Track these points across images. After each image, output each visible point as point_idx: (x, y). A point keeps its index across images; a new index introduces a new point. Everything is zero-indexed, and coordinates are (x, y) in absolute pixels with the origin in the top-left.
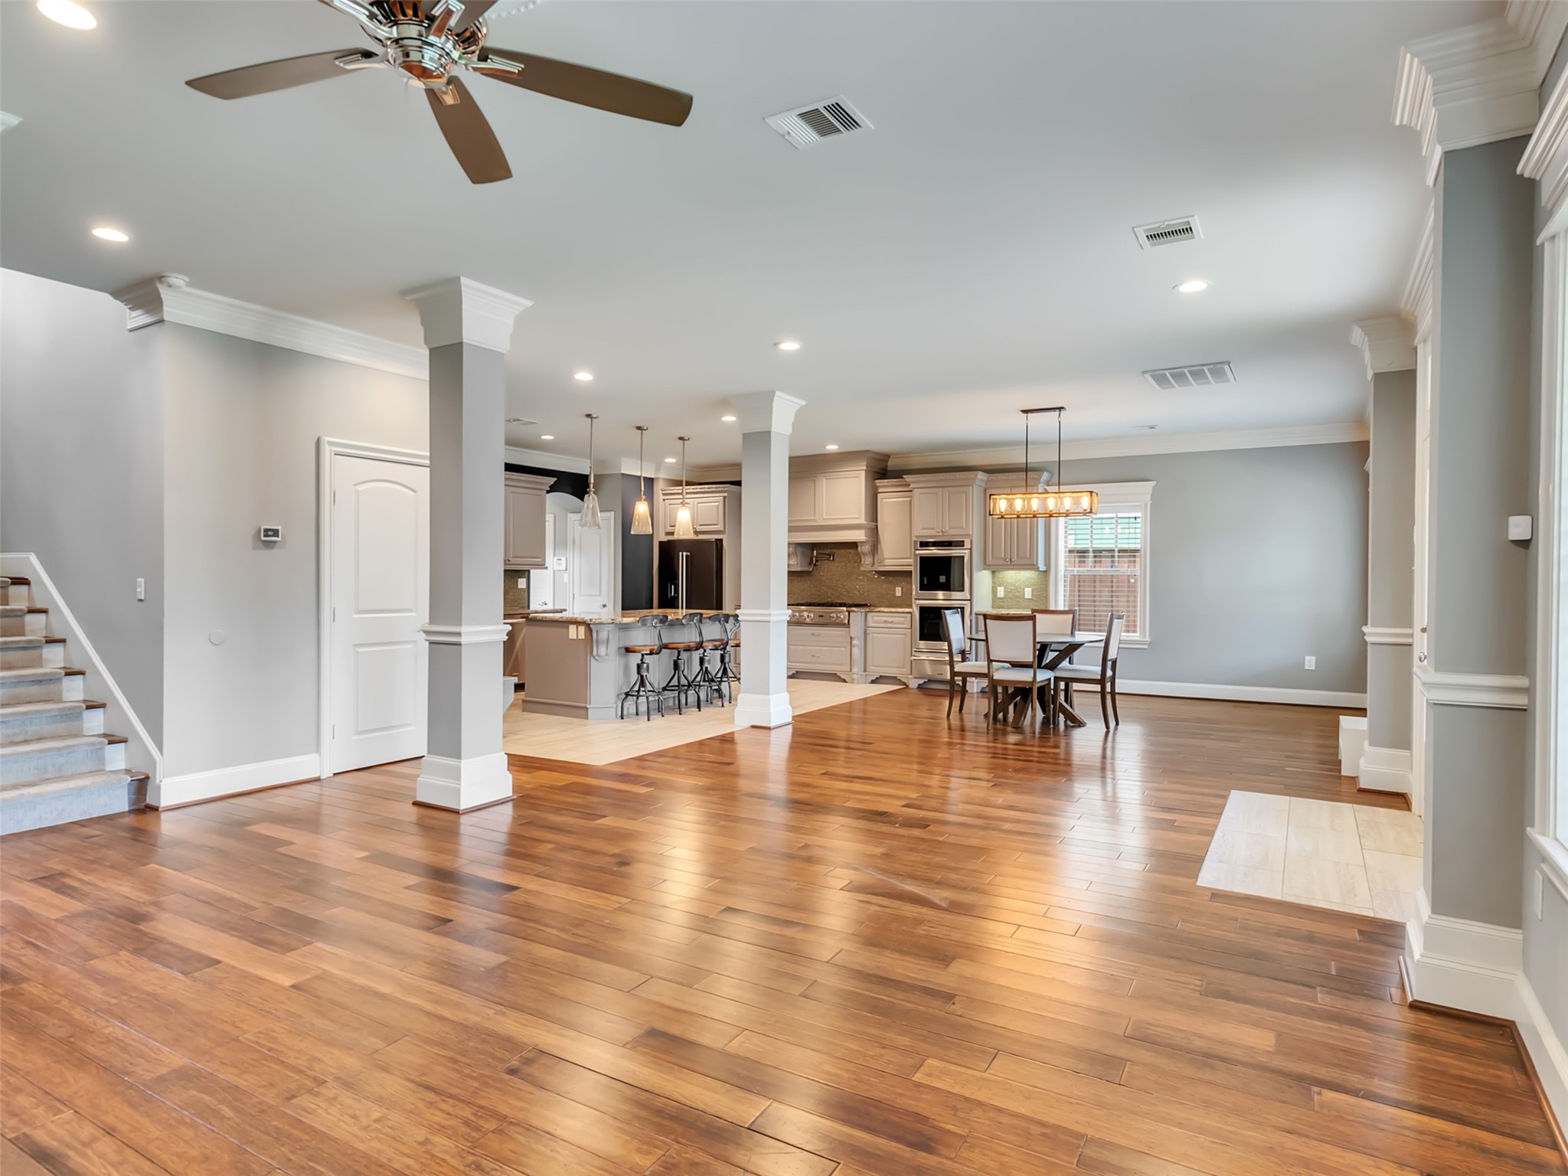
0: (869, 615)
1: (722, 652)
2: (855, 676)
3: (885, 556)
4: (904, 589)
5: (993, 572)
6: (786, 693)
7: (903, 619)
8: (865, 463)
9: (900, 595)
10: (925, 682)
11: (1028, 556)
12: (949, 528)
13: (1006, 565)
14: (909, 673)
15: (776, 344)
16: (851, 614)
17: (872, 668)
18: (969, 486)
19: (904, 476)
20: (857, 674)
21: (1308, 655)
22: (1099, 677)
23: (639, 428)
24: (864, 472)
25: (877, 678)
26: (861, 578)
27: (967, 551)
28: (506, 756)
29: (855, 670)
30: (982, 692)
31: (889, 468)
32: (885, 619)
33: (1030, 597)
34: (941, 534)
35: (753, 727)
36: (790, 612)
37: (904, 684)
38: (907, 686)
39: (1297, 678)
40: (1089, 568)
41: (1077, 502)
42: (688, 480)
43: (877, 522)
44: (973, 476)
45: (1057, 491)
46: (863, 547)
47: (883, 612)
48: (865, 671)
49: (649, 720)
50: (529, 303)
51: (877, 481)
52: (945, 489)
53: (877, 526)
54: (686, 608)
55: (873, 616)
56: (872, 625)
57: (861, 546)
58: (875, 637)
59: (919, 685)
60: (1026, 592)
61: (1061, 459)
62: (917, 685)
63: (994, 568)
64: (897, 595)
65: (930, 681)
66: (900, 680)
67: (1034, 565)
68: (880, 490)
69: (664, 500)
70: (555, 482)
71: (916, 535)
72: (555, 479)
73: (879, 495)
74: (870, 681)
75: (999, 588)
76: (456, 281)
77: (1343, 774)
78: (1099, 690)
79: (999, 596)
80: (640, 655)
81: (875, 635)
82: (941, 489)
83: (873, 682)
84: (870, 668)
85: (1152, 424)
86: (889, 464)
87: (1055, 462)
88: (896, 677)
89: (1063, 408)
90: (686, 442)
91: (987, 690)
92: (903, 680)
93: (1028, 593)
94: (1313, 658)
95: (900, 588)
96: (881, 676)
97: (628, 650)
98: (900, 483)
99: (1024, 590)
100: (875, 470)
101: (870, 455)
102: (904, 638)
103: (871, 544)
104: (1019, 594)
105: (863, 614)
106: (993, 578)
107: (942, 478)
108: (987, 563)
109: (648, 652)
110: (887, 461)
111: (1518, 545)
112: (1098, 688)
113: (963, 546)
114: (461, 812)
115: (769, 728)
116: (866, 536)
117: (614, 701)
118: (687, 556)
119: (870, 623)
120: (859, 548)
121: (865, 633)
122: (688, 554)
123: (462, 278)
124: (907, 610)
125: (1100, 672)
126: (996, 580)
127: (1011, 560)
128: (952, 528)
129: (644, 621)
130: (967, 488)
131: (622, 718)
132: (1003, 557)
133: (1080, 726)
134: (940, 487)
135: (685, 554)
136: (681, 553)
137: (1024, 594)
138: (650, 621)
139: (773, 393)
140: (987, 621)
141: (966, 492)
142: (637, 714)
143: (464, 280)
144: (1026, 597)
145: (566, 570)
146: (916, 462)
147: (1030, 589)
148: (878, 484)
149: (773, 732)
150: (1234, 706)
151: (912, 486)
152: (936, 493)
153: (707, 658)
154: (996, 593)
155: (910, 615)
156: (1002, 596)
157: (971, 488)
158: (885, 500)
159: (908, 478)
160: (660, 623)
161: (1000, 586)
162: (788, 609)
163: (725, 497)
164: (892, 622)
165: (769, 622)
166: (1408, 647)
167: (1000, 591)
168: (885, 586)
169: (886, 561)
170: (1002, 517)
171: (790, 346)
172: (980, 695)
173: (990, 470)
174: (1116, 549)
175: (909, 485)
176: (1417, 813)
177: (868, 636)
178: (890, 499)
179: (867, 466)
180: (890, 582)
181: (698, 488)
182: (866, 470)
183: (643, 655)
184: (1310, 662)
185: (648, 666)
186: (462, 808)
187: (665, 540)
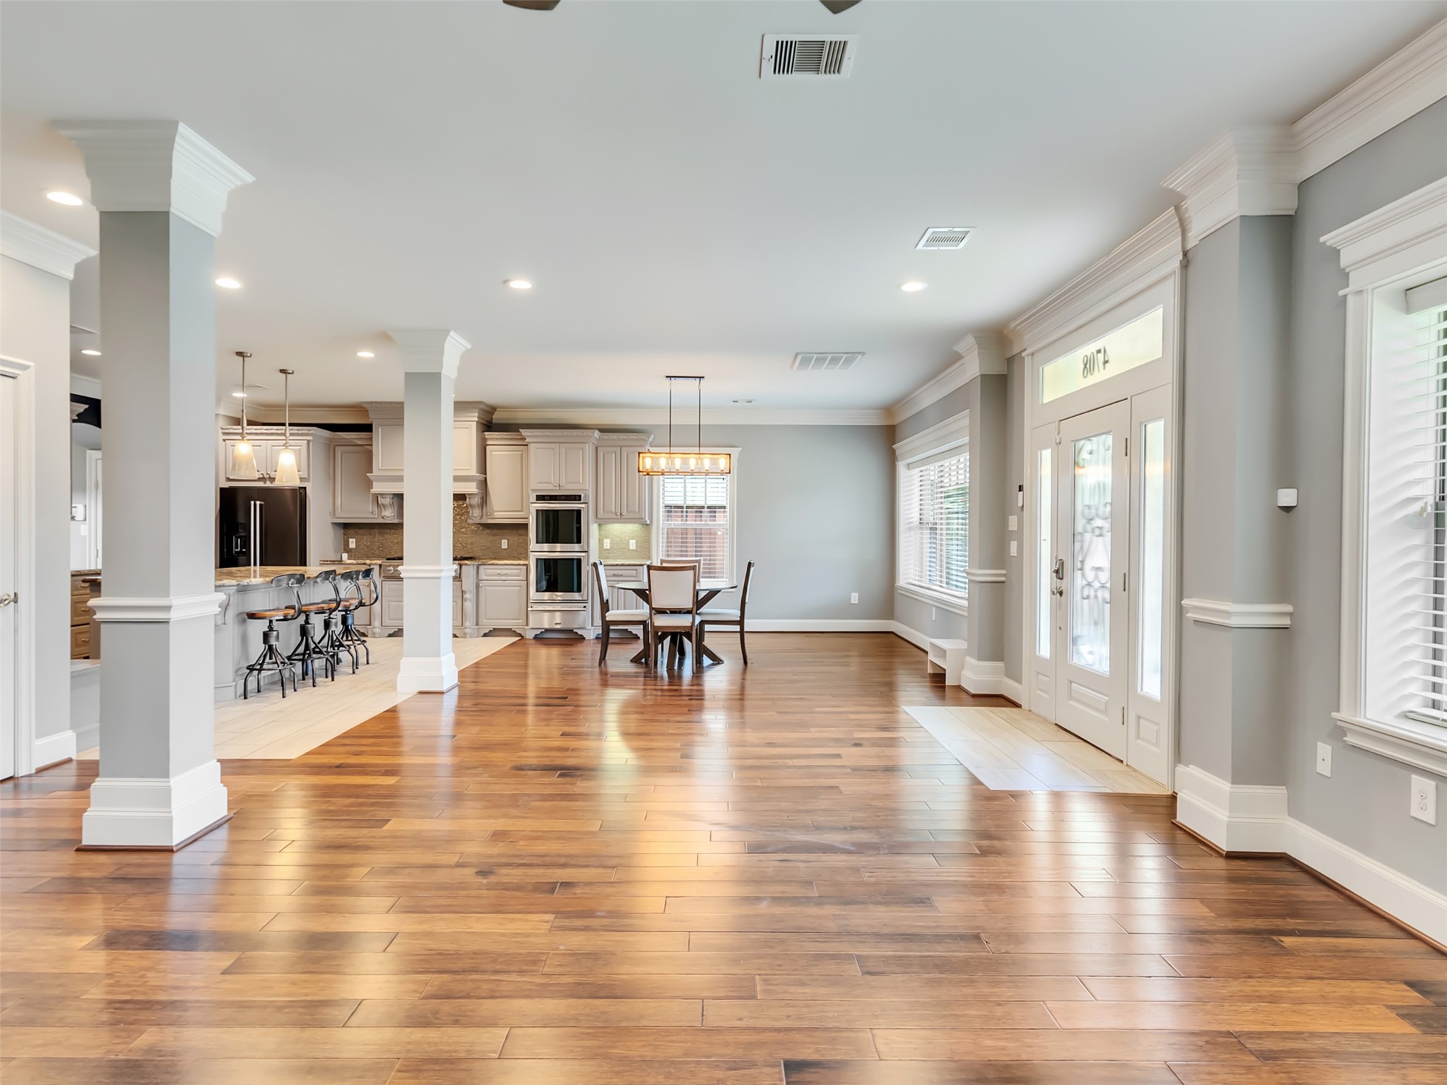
0: (482, 568)
1: (344, 613)
2: (468, 631)
3: (495, 509)
4: (511, 542)
5: (600, 525)
6: (452, 654)
7: (518, 571)
8: (477, 415)
9: (506, 547)
10: (542, 632)
11: (637, 510)
12: (566, 483)
13: (616, 519)
14: (525, 624)
15: (506, 282)
16: (463, 567)
17: (485, 621)
18: (585, 443)
19: (520, 430)
20: (470, 628)
21: (854, 592)
22: (739, 619)
23: (240, 354)
24: (475, 423)
25: (490, 631)
26: (463, 530)
27: (583, 506)
28: (219, 764)
29: (467, 624)
30: (597, 638)
31: (494, 421)
32: (499, 572)
33: (634, 548)
34: (558, 488)
35: (421, 693)
36: (456, 567)
37: (520, 635)
38: (523, 637)
39: (846, 611)
40: (677, 522)
41: (714, 462)
42: (250, 419)
43: (485, 474)
44: (590, 434)
45: (698, 452)
46: (472, 500)
47: (497, 565)
48: (477, 624)
49: (284, 697)
50: (249, 178)
51: (486, 433)
52: (561, 445)
53: (486, 478)
54: (261, 565)
55: (485, 569)
56: (485, 578)
57: (470, 498)
58: (488, 591)
59: (536, 635)
60: (631, 545)
61: (701, 423)
62: (533, 636)
63: (601, 522)
64: (503, 547)
65: (547, 630)
66: (515, 631)
67: (642, 519)
68: (488, 443)
69: (224, 440)
70: (86, 409)
71: (531, 488)
72: (87, 406)
73: (488, 447)
74: (482, 634)
75: (605, 540)
76: (172, 126)
77: (947, 684)
78: (739, 630)
79: (605, 547)
80: (268, 621)
81: (487, 588)
82: (558, 445)
83: (485, 635)
84: (483, 621)
85: (749, 399)
86: (494, 417)
87: (696, 425)
88: (511, 629)
89: (703, 377)
90: (288, 375)
91: (600, 636)
92: (518, 632)
93: (633, 544)
94: (857, 594)
95: (506, 541)
96: (494, 629)
97: (252, 616)
98: (510, 437)
99: (628, 542)
100: (484, 422)
101: (482, 407)
102: (520, 590)
103: (480, 496)
104: (623, 546)
105: (475, 567)
106: (600, 530)
107: (559, 434)
108: (599, 516)
109: (282, 618)
110: (493, 414)
111: (1283, 510)
112: (737, 628)
113: (580, 500)
114: (175, 849)
115: (442, 693)
116: (477, 488)
117: (231, 679)
118: (260, 505)
119: (482, 576)
120: (467, 500)
121: (478, 586)
122: (262, 503)
123: (181, 123)
124: (522, 562)
125: (739, 615)
126: (603, 533)
127: (621, 514)
128: (568, 483)
129: (279, 581)
130: (583, 445)
131: (245, 698)
132: (614, 511)
133: (719, 663)
134: (558, 443)
135: (258, 503)
136: (252, 502)
137: (629, 545)
138: (286, 582)
139: (448, 332)
140: (651, 571)
141: (583, 449)
142: (259, 691)
143: (183, 128)
144: (631, 548)
145: (85, 520)
146: (522, 417)
147: (634, 541)
148: (487, 437)
149: (445, 696)
150: (807, 636)
151: (527, 440)
152: (553, 448)
153: (333, 621)
154: (603, 544)
155: (525, 567)
156: (609, 547)
157: (587, 445)
158: (494, 453)
159: (524, 432)
160: (297, 583)
161: (606, 538)
162: (454, 564)
163: (309, 441)
164: (506, 575)
165: (439, 578)
166: (1002, 584)
167: (607, 543)
168: (490, 538)
169: (496, 513)
170: (648, 474)
171: (521, 284)
172: (595, 641)
173: (604, 430)
174: (685, 506)
175: (525, 439)
176: (1027, 708)
177: (480, 589)
178: (500, 451)
179: (478, 418)
180: (495, 535)
181: (263, 429)
182: (477, 422)
183: (271, 621)
184: (855, 599)
185: (278, 634)
186: (174, 844)
187: (227, 486)
